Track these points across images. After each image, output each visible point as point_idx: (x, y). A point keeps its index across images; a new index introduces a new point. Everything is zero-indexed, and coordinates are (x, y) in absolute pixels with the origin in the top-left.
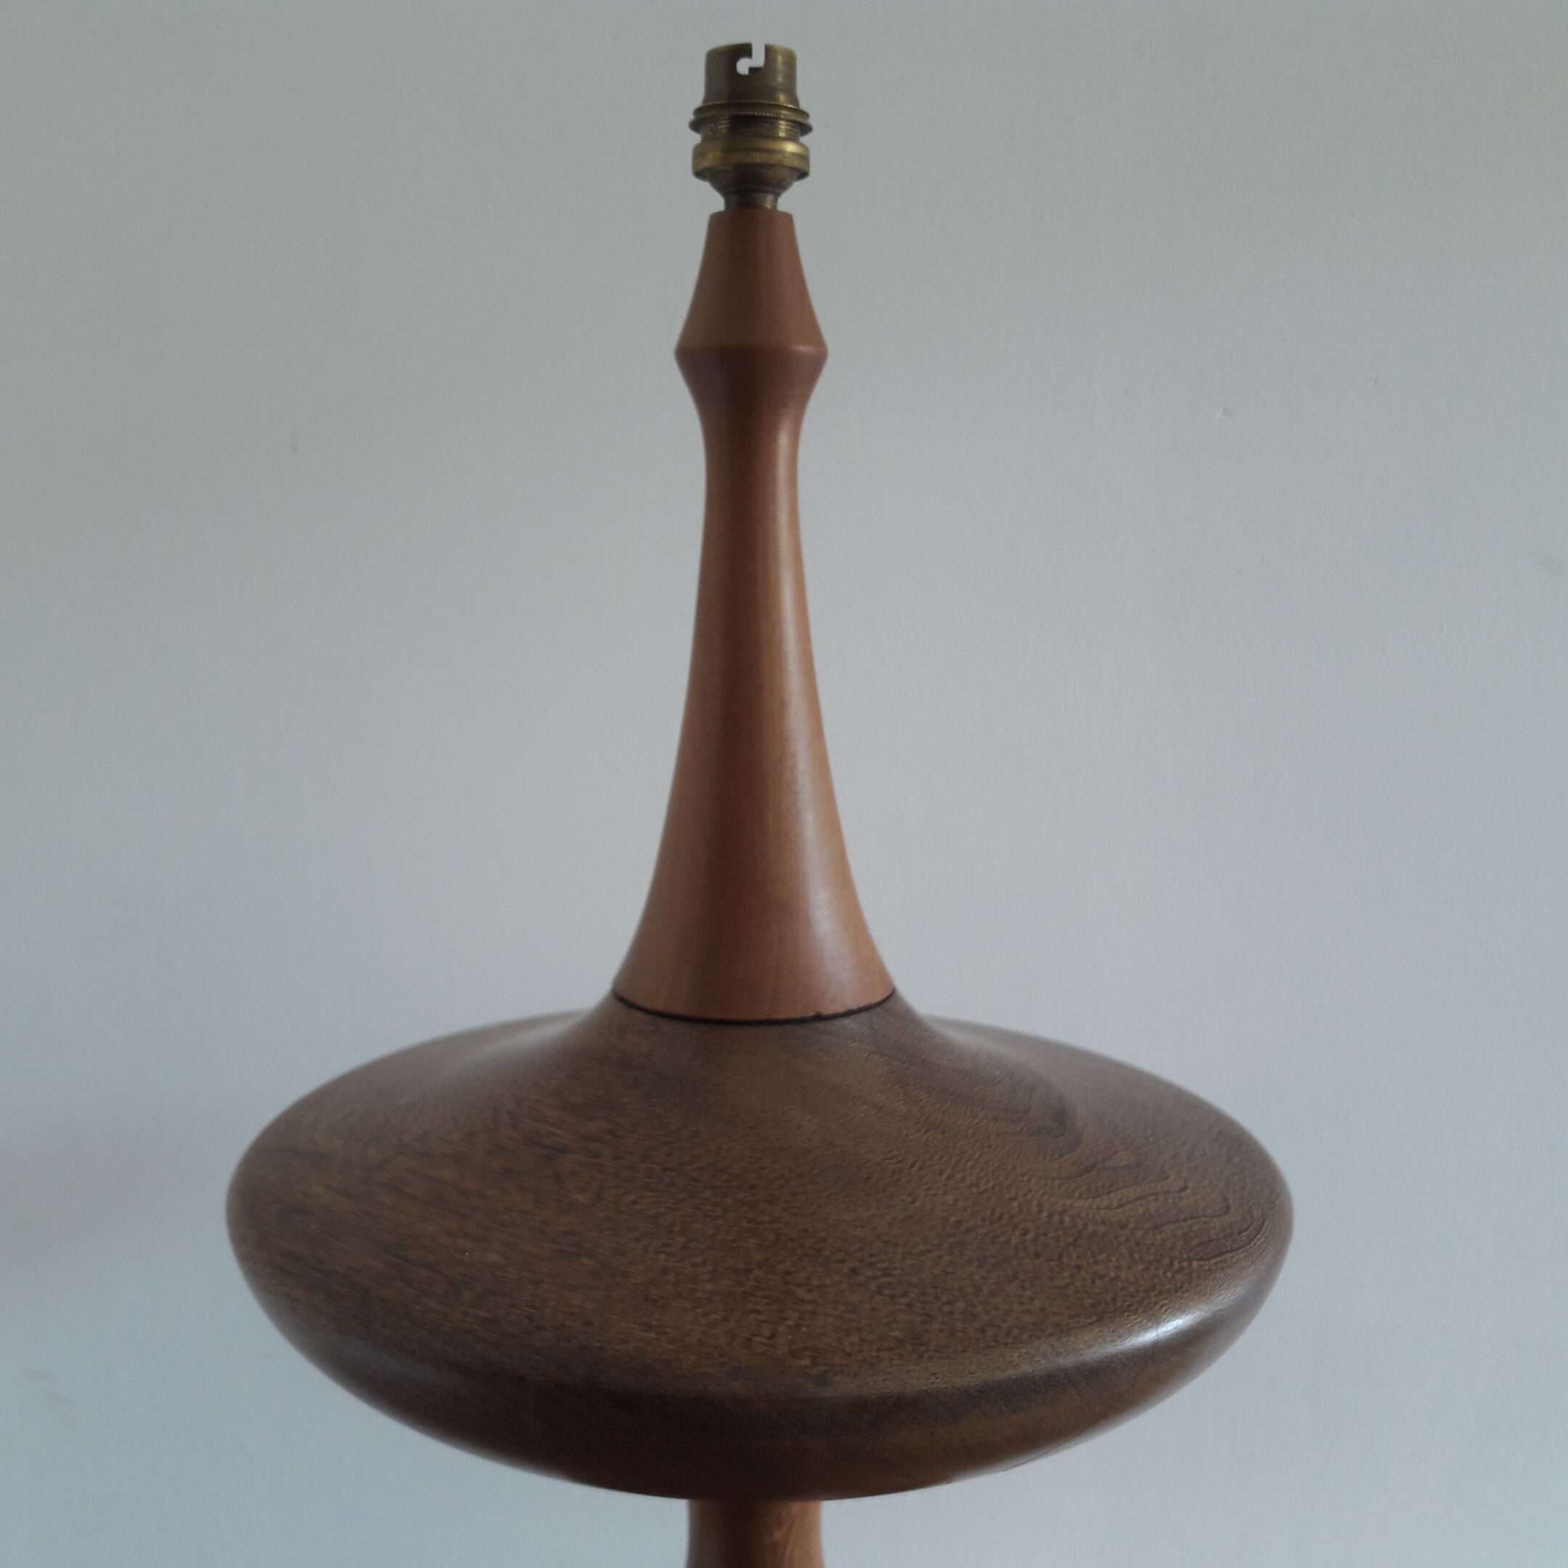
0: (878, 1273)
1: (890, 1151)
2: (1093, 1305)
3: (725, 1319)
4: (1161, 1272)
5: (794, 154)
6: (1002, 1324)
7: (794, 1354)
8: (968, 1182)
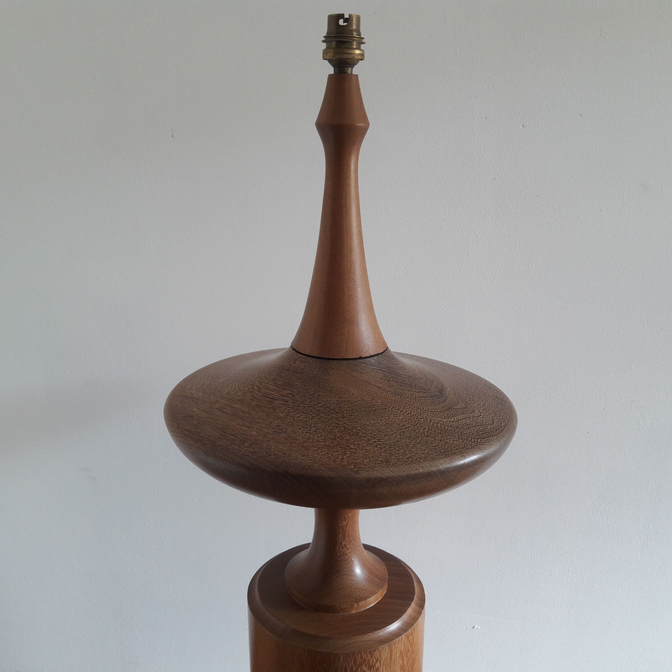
0: (376, 441)
1: (383, 402)
2: (444, 452)
3: (328, 453)
4: (468, 442)
5: (359, 54)
6: (414, 457)
7: (348, 464)
8: (407, 413)
